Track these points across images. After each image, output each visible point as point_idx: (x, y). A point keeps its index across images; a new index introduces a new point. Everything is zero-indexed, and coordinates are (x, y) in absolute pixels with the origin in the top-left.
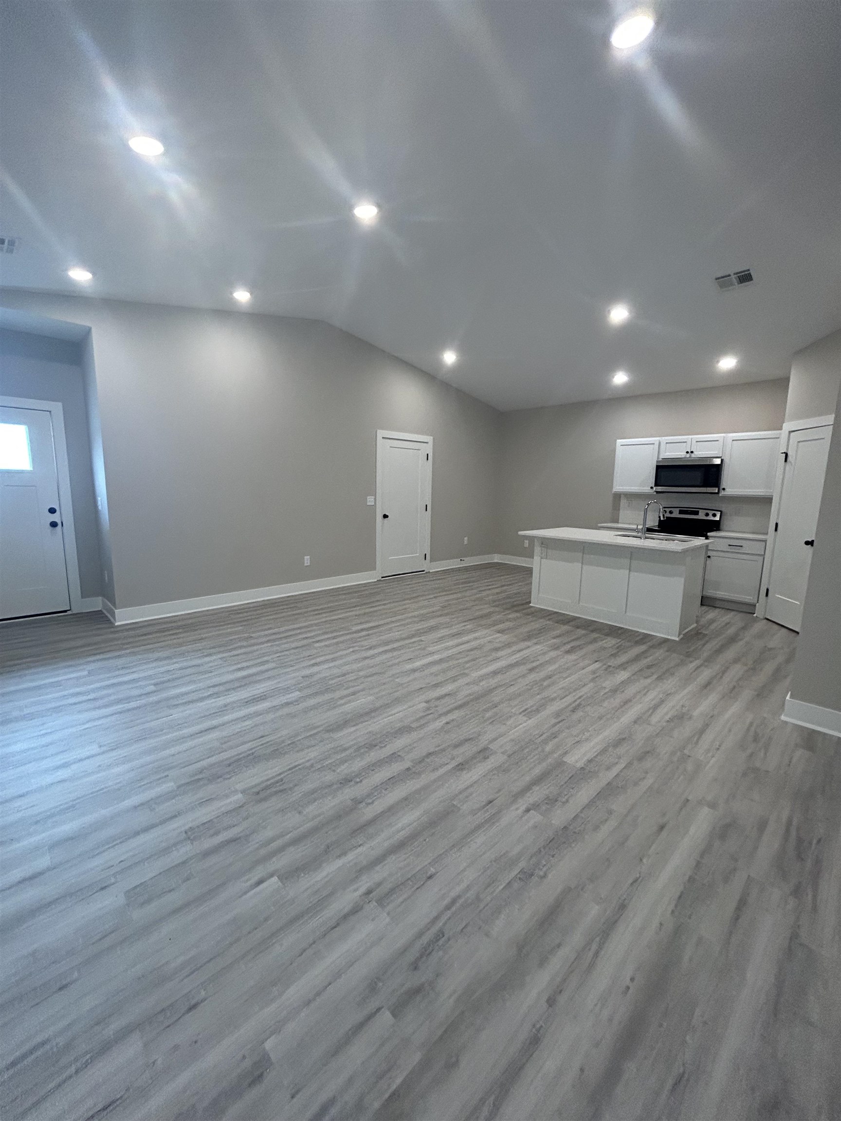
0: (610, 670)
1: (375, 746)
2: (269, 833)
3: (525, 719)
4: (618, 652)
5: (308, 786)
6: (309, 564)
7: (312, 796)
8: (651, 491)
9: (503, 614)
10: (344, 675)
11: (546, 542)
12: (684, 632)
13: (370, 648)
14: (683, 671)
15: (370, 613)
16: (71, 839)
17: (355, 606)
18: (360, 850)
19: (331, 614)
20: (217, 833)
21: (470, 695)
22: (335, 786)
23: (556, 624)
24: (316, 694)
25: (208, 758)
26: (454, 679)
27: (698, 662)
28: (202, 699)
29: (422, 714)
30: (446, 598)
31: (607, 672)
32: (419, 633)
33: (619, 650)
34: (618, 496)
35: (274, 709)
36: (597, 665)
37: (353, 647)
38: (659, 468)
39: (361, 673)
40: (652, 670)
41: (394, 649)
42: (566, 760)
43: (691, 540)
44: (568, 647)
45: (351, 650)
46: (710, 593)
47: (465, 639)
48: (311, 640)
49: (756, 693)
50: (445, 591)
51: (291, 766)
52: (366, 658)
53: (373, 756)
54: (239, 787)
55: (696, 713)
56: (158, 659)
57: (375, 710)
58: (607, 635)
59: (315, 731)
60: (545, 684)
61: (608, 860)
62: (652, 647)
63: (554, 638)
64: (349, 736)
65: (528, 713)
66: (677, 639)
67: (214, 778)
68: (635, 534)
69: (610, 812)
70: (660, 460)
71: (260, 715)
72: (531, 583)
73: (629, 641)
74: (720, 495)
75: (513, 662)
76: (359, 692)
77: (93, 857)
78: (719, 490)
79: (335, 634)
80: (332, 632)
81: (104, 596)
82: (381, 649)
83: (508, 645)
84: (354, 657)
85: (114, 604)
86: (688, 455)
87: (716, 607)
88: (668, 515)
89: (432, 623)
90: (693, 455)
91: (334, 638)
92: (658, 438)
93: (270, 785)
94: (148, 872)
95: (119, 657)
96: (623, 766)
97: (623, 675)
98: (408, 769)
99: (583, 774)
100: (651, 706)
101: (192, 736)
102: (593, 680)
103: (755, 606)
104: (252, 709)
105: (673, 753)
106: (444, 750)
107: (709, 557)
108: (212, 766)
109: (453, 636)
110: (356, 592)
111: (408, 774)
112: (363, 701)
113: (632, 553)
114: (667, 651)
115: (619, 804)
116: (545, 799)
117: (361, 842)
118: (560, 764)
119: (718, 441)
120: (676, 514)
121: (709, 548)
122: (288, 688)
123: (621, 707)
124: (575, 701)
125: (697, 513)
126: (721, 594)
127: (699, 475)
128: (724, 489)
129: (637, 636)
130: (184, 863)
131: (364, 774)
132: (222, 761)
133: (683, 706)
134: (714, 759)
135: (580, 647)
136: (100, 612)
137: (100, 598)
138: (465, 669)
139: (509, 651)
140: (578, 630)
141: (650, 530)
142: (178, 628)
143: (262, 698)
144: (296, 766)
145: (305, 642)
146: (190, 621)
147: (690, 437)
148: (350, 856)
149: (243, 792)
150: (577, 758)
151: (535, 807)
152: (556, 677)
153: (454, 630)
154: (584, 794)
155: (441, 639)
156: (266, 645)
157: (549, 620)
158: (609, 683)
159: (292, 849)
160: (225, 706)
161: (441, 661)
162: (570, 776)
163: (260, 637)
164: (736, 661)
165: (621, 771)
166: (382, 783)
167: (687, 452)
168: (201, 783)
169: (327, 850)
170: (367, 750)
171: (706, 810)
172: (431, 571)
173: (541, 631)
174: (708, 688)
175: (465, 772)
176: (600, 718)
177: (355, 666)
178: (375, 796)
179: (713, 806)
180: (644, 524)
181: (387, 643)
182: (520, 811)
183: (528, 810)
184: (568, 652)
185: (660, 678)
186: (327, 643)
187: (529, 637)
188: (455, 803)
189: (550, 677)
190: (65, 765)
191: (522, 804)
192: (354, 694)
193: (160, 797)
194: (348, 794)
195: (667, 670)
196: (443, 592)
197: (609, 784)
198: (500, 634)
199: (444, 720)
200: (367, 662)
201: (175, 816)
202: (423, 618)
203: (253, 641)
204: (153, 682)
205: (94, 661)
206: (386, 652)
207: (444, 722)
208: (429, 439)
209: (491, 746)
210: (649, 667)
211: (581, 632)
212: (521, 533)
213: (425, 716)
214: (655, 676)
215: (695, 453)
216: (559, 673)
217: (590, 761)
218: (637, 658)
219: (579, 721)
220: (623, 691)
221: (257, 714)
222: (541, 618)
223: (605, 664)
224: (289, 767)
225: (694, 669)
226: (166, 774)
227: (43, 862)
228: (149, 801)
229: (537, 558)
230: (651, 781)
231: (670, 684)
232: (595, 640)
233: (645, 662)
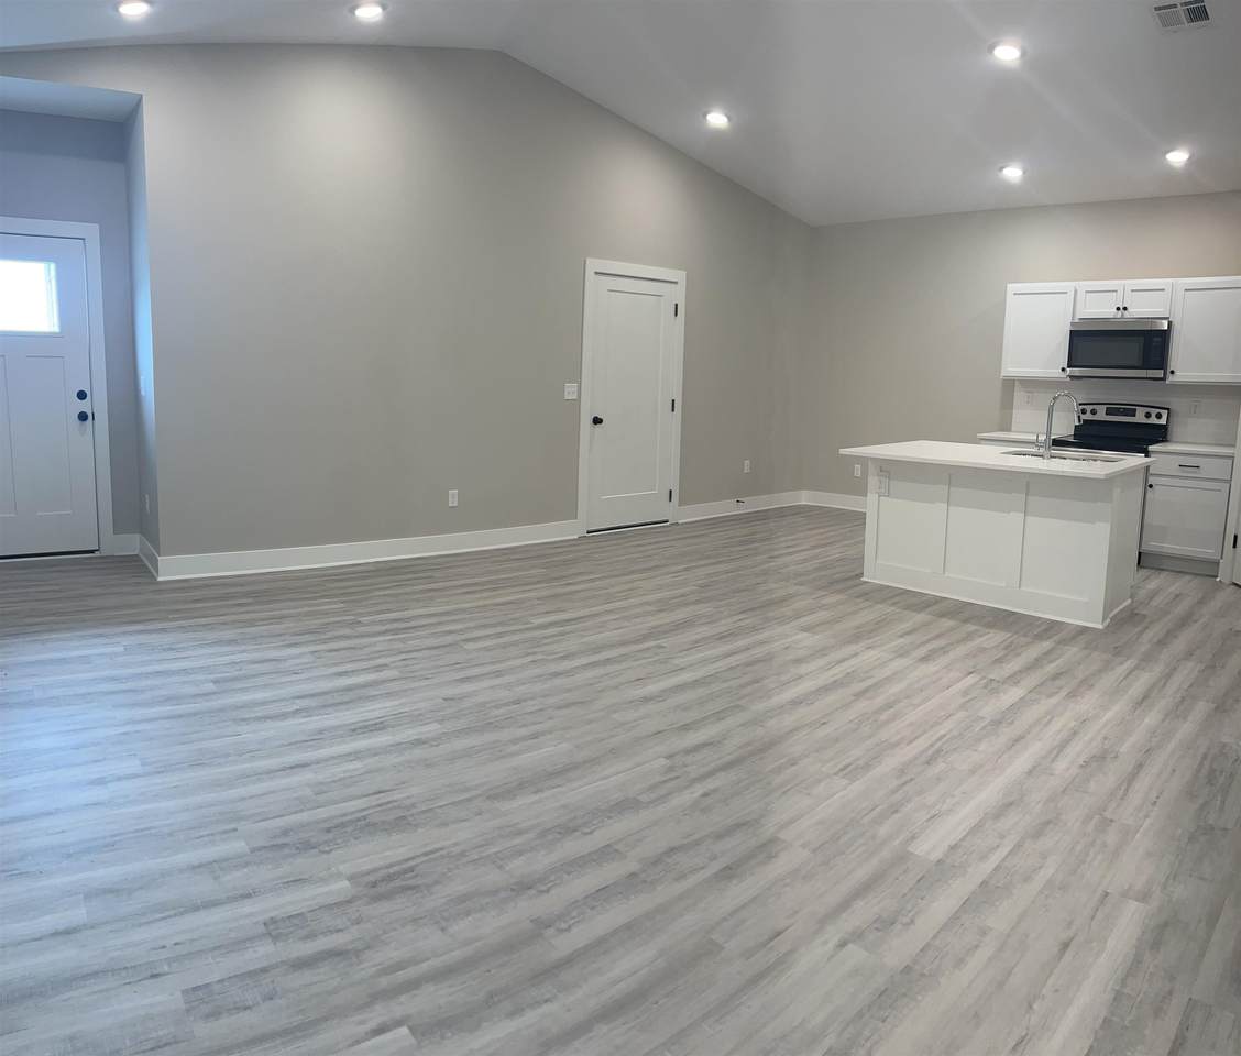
0: (992, 688)
1: (575, 831)
2: (391, 954)
3: (844, 782)
4: (1006, 655)
5: (457, 887)
6: (455, 504)
7: (464, 904)
8: (1063, 375)
9: (814, 597)
10: (517, 702)
11: (889, 468)
12: (1111, 616)
13: (564, 658)
14: (1108, 680)
15: (565, 594)
16: (112, 891)
17: (539, 582)
18: (545, 1008)
19: (494, 593)
20: (311, 936)
21: (748, 744)
22: (503, 894)
23: (906, 612)
24: (467, 731)
25: (296, 812)
26: (719, 716)
27: (1129, 664)
28: (284, 716)
29: (658, 778)
30: (711, 570)
31: (986, 691)
32: (653, 634)
33: (1010, 650)
34: (1010, 384)
35: (398, 747)
36: (971, 680)
37: (535, 653)
38: (1075, 335)
39: (551, 701)
40: (1058, 683)
41: (608, 661)
42: (912, 850)
43: (1122, 459)
44: (923, 651)
45: (530, 658)
46: (1152, 545)
47: (741, 643)
48: (458, 637)
49: (1213, 706)
50: (708, 557)
51: (428, 849)
52: (557, 675)
53: (573, 847)
54: (345, 868)
55: (1123, 749)
56: (219, 643)
57: (575, 767)
58: (990, 626)
59: (467, 795)
60: (883, 717)
61: (976, 1015)
62: (1063, 642)
63: (901, 636)
64: (525, 809)
65: (850, 772)
66: (1101, 627)
67: (306, 846)
68: (1034, 450)
69: (984, 932)
70: (1077, 321)
71: (376, 755)
72: (864, 541)
73: (1025, 635)
74: (1167, 382)
75: (828, 682)
76: (543, 734)
77: (140, 925)
78: (1165, 374)
79: (499, 629)
80: (494, 626)
81: (141, 533)
82: (584, 661)
83: (822, 652)
84: (537, 671)
85: (157, 548)
86: (1119, 314)
87: (1163, 570)
88: (1088, 416)
89: (680, 615)
90: (1127, 314)
91: (500, 635)
92: (1073, 284)
93: (394, 874)
94: (215, 970)
95: (163, 630)
96: (1008, 849)
97: (1013, 694)
98: (633, 875)
99: (942, 870)
100: (1056, 743)
101: (270, 773)
102: (963, 707)
103: (1218, 564)
104: (362, 743)
105: (1088, 818)
106: (697, 843)
107: (1151, 486)
108: (303, 826)
109: (721, 638)
110: (538, 557)
111: (632, 883)
112: (549, 752)
113: (1029, 484)
114: (1085, 648)
115: (999, 918)
116: (875, 921)
117: (547, 996)
118: (902, 857)
119: (1163, 290)
120: (1101, 416)
121: (1151, 471)
122: (420, 715)
123: (1009, 748)
124: (932, 745)
125: (1133, 413)
126: (1170, 547)
127: (1134, 349)
128: (1172, 372)
129: (1039, 626)
130: (264, 970)
131: (553, 878)
132: (317, 822)
133: (1105, 738)
134: (1148, 821)
135: (943, 650)
136: (135, 558)
137: (137, 536)
138: (739, 699)
139: (821, 662)
140: (943, 620)
141: (1057, 443)
142: (247, 595)
143: (378, 726)
144: (437, 850)
145: (449, 639)
146: (265, 587)
147: (1123, 282)
148: (531, 1017)
149: (351, 878)
150: (930, 846)
151: (857, 936)
152: (902, 704)
153: (721, 627)
154: (943, 905)
155: (696, 644)
156: (381, 638)
157: (894, 604)
158: (990, 709)
159: (431, 988)
160: (321, 732)
161: (696, 683)
162: (918, 877)
163: (373, 623)
164: (1189, 655)
165: (1004, 860)
166: (586, 897)
167: (1118, 309)
168: (286, 851)
169: (491, 1000)
170: (559, 836)
171: (1133, 905)
172: (680, 522)
173: (879, 625)
174: (1144, 704)
175: (734, 882)
176: (972, 772)
177: (538, 687)
178: (574, 918)
179: (1144, 897)
180: (1049, 433)
181: (598, 649)
182: (831, 945)
183: (842, 944)
184: (925, 659)
185: (1072, 695)
186: (488, 643)
187: (857, 636)
188: (713, 937)
189: (889, 706)
190: (101, 782)
191: (833, 934)
192: (535, 736)
193: (226, 860)
194: (525, 909)
195: (1084, 681)
196: (700, 559)
197: (984, 884)
198: (806, 634)
199: (699, 790)
200: (558, 682)
201: (249, 896)
202: (664, 606)
203: (361, 630)
204: (212, 677)
205: (131, 633)
206: (594, 665)
207: (701, 792)
208: (680, 275)
209: (782, 835)
210: (1056, 677)
211: (947, 623)
212: (843, 451)
213: (665, 782)
214: (1063, 693)
215: (1129, 310)
216: (907, 697)
217: (953, 848)
218: (1036, 664)
219: (938, 779)
220: (1012, 722)
221: (374, 752)
222: (881, 603)
223: (984, 678)
224: (424, 850)
225: (1124, 675)
226: (233, 826)
227: (78, 914)
228: (210, 863)
229: (872, 498)
230: (1051, 871)
231: (1087, 703)
232: (969, 637)
233: (1050, 668)
